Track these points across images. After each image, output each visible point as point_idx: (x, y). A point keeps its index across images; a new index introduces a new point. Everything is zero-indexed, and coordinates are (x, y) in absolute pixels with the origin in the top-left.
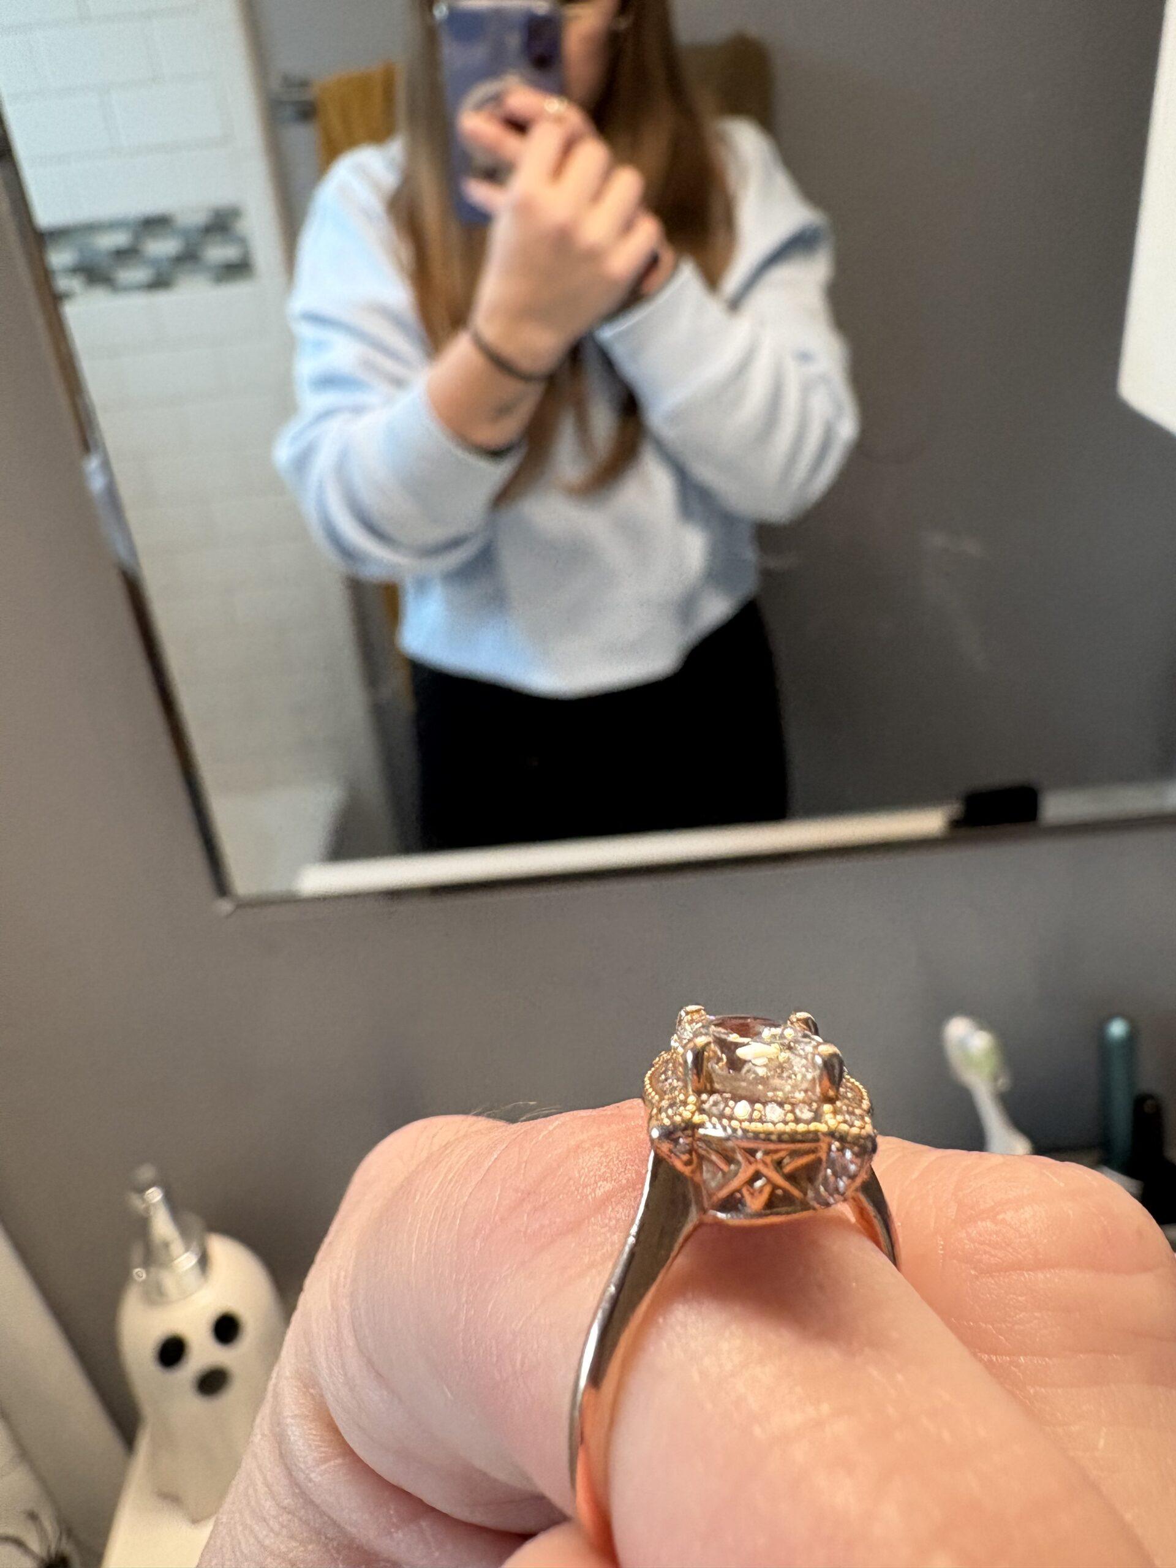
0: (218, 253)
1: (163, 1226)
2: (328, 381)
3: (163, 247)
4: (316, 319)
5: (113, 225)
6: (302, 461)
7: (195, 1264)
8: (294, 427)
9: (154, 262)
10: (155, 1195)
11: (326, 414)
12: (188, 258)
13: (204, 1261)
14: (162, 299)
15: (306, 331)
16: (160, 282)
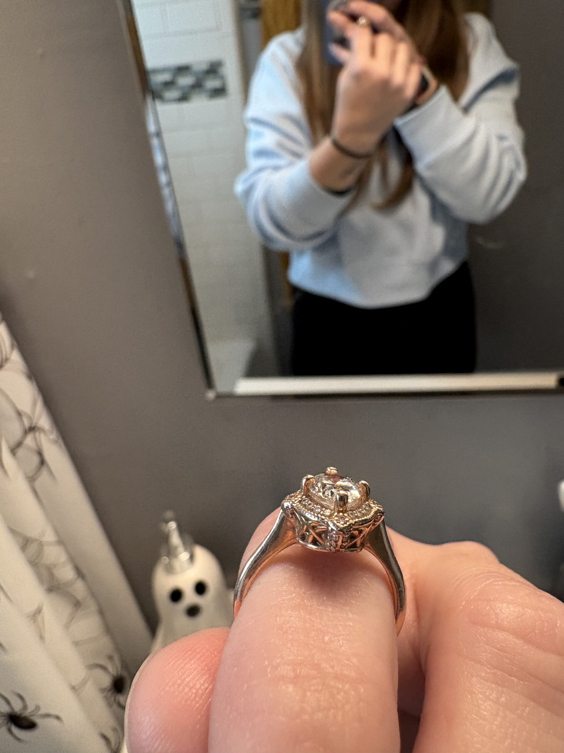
0: (212, 83)
1: (175, 539)
2: (261, 153)
3: (185, 81)
4: (257, 121)
5: (163, 70)
6: (248, 192)
7: (188, 559)
8: (244, 176)
9: (182, 88)
10: (173, 525)
11: (260, 170)
12: (198, 86)
13: (192, 558)
14: (185, 106)
15: (253, 127)
16: (184, 98)
